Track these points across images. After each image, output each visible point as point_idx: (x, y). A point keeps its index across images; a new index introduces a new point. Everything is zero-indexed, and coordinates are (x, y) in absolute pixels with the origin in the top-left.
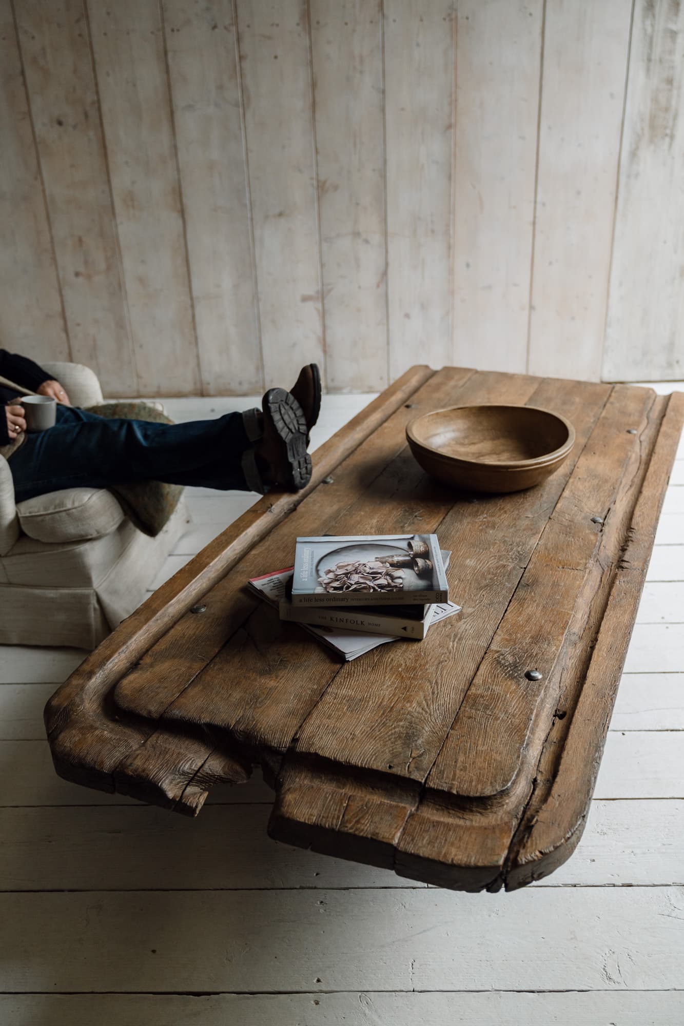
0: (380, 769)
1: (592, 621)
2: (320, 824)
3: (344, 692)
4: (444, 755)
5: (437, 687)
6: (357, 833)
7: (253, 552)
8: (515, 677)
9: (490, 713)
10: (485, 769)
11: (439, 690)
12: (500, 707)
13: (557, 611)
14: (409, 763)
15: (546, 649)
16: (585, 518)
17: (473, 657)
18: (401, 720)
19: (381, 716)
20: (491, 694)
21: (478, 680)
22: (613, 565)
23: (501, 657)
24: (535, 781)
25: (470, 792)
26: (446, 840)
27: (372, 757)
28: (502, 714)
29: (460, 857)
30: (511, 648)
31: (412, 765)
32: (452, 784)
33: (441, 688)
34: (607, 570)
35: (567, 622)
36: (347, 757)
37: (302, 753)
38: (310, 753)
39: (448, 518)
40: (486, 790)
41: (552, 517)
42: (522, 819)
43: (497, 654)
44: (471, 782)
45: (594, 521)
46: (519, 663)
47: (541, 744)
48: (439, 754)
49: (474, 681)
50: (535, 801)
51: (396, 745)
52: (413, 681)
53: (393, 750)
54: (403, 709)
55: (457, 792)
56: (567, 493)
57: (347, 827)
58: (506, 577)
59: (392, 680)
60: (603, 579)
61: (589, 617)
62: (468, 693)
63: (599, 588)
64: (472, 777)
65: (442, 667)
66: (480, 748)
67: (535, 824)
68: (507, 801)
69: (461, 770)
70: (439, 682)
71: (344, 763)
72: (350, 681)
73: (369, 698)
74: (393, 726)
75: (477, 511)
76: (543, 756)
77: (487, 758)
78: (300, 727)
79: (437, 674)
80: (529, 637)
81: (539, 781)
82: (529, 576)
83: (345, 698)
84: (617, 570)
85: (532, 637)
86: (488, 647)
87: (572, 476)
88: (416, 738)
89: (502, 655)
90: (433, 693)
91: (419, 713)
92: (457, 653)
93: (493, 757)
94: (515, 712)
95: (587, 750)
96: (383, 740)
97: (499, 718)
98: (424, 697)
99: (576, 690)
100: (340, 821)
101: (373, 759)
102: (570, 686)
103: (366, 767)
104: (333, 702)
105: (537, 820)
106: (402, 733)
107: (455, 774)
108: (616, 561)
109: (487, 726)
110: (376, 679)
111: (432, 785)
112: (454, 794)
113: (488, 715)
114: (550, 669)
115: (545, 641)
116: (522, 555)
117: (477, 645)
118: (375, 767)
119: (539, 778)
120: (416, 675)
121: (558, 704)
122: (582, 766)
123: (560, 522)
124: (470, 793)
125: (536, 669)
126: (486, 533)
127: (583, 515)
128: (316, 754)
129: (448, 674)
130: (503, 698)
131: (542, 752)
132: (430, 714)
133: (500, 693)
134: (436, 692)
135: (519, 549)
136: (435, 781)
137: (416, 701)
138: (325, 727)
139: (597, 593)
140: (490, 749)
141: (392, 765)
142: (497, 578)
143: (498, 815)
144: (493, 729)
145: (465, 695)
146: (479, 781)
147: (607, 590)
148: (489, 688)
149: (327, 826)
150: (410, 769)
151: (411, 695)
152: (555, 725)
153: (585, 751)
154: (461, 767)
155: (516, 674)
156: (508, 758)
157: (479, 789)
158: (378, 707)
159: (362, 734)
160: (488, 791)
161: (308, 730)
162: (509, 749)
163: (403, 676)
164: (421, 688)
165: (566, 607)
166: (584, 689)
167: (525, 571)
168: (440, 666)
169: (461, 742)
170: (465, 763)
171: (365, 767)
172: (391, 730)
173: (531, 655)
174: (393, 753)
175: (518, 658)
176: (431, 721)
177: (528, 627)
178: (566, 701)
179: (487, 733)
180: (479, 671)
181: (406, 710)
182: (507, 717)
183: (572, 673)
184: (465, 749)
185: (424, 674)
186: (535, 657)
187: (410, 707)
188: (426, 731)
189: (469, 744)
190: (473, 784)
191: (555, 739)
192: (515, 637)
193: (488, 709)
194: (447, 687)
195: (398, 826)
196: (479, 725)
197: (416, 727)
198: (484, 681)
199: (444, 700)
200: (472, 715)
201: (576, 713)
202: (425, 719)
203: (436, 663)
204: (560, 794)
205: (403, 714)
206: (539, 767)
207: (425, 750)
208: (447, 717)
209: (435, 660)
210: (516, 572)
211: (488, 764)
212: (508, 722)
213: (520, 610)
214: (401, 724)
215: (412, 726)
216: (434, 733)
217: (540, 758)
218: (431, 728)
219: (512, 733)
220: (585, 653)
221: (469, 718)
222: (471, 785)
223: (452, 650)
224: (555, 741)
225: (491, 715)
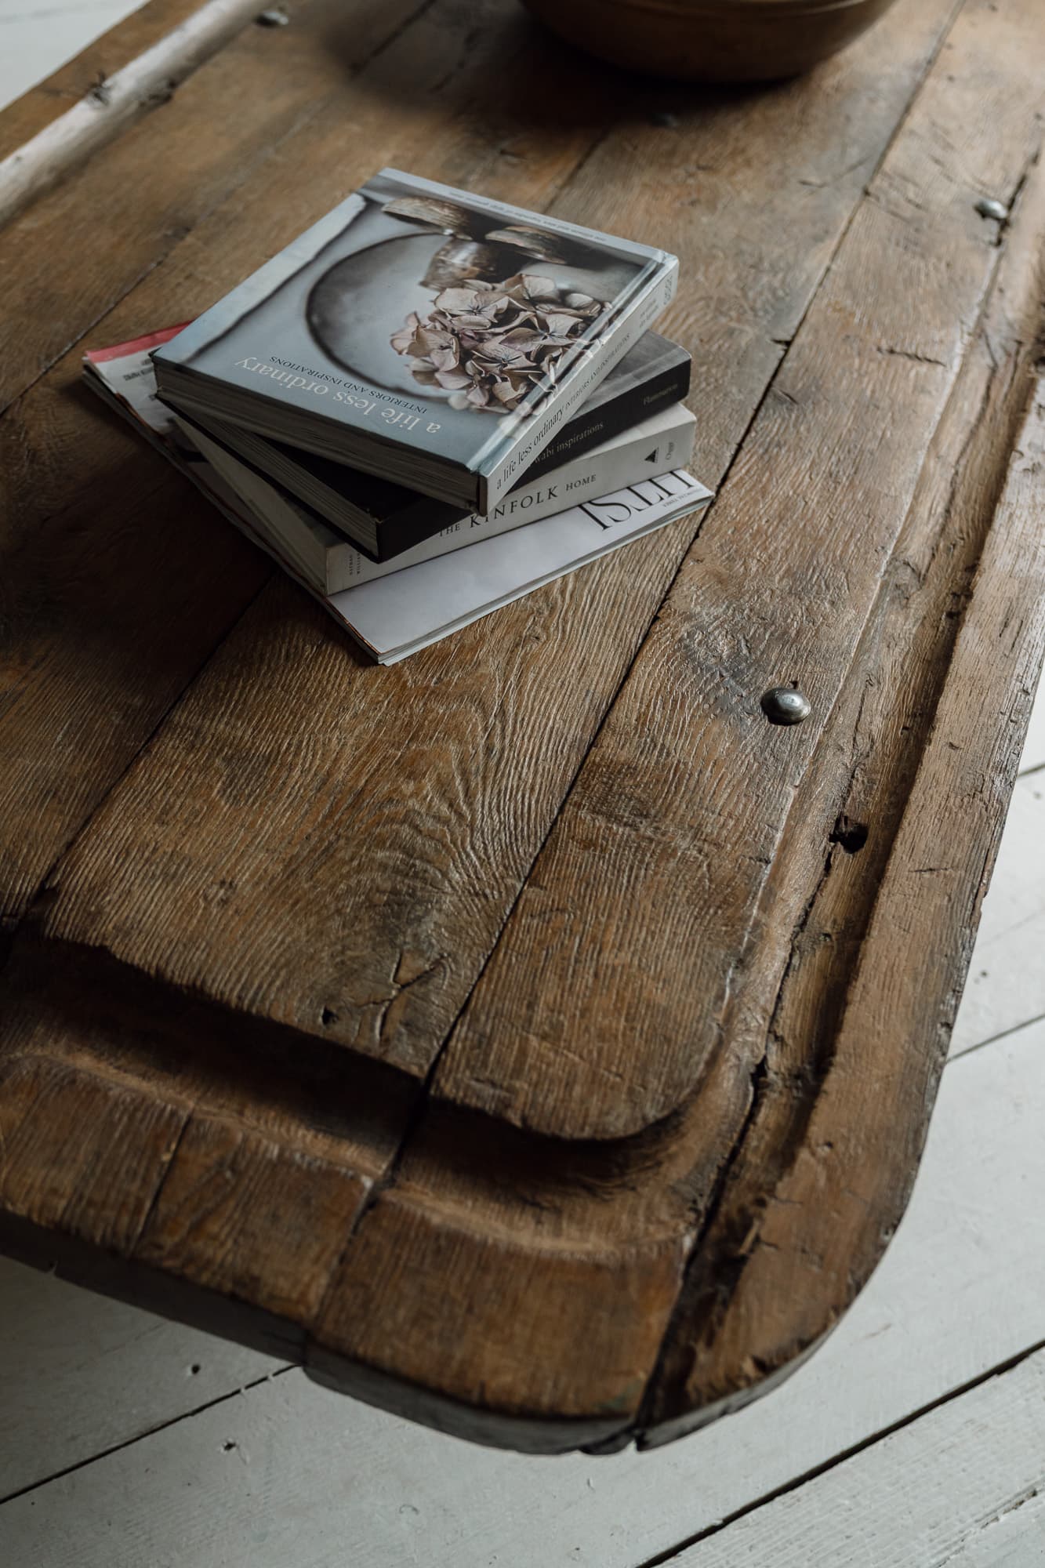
0: (295, 1020)
1: (957, 527)
2: (78, 1230)
3: (222, 726)
4: (499, 977)
5: (503, 730)
6: (190, 1271)
7: (26, 224)
8: (733, 710)
9: (649, 833)
10: (616, 1037)
11: (507, 741)
12: (681, 812)
13: (866, 494)
14: (387, 1004)
15: (826, 617)
16: (958, 200)
17: (618, 628)
18: (380, 843)
19: (323, 824)
20: (657, 762)
21: (625, 714)
22: (1023, 352)
23: (698, 637)
24: (761, 1069)
25: (564, 1122)
26: (470, 1309)
27: (278, 975)
28: (684, 836)
29: (507, 1379)
30: (728, 607)
31: (397, 1014)
32: (510, 1090)
33: (513, 734)
34: (1006, 366)
36: (199, 973)
37: (58, 941)
38: (83, 947)
39: (589, 169)
40: (611, 1118)
41: (871, 189)
42: (712, 1213)
43: (687, 626)
44: (569, 1086)
45: (984, 212)
46: (746, 659)
47: (788, 936)
48: (481, 975)
49: (613, 717)
50: (757, 1148)
51: (356, 933)
52: (433, 704)
53: (343, 952)
54: (390, 800)
55: (524, 1119)
56: (917, 120)
57: (160, 1247)
58: (734, 368)
60: (993, 394)
61: (948, 511)
62: (591, 758)
63: (980, 418)
64: (574, 1065)
65: (524, 658)
66: (608, 957)
67: (752, 1250)
68: (673, 1148)
69: (545, 1037)
70: (511, 709)
71: (185, 991)
72: (244, 688)
73: (296, 754)
74: (355, 863)
75: (671, 153)
76: (790, 981)
77: (628, 995)
78: (70, 845)
79: (505, 682)
80: (781, 572)
81: (771, 1076)
82: (797, 371)
83: (221, 750)
84: (1032, 369)
85: (792, 575)
86: (664, 600)
87: (935, 69)
88: (419, 910)
89: (701, 628)
90: (489, 750)
91: (438, 818)
92: (570, 613)
93: (645, 994)
94: (725, 832)
95: (921, 979)
96: (318, 912)
97: (675, 850)
98: (461, 762)
99: (900, 759)
100: (143, 1219)
101: (278, 983)
102: (885, 737)
103: (254, 1010)
104: (184, 760)
105: (757, 1240)
106: (378, 890)
107: (523, 1052)
108: (1032, 340)
109: (636, 878)
110: (324, 689)
111: (448, 1089)
112: (514, 1127)
113: (644, 838)
114: (835, 685)
115: (828, 587)
116: (783, 298)
118: (279, 1015)
119: (773, 1061)
120: (446, 680)
121: (845, 799)
122: (904, 1037)
123: (892, 207)
124: (561, 1129)
125: (795, 684)
126: (691, 222)
127: (954, 188)
128: (103, 951)
129: (540, 686)
130: (693, 783)
131: (789, 965)
132: (472, 826)
133: (685, 764)
134: (497, 746)
135: (776, 283)
136: (459, 1076)
137: (435, 777)
138: (147, 854)
139: (973, 434)
140: (640, 960)
141: (334, 1011)
142: (709, 370)
143: (640, 1196)
144: (653, 892)
145: (583, 763)
146: (594, 1080)
147: (1003, 431)
148: (654, 742)
149: (98, 1239)
150: (389, 1029)
151: (423, 754)
152: (834, 872)
153: (915, 980)
154: (546, 1028)
155: (735, 700)
156: (690, 1000)
157: (594, 1112)
158: (319, 790)
159: (257, 884)
160: (620, 1122)
161: (93, 860)
162: (695, 964)
163: (405, 683)
164: (455, 731)
166: (925, 761)
167: (786, 352)
168: (521, 652)
169: (554, 933)
170: (559, 1013)
171: (249, 1012)
172: (348, 876)
173: (785, 633)
174: (343, 962)
175: (747, 641)
176: (473, 848)
177: (783, 538)
178: (868, 791)
179: (635, 904)
180: (631, 681)
181: (400, 808)
182: (700, 851)
183: (893, 694)
184: (563, 958)
185: (469, 681)
186: (794, 641)
187: (415, 794)
188: (453, 887)
189: (577, 940)
190: (574, 1094)
191: (829, 924)
192: (742, 569)
193: (646, 817)
194: (532, 731)
195: (323, 1251)
196: (613, 874)
197: (426, 871)
198: (642, 719)
199: (520, 778)
200: (597, 838)
201: (898, 845)
202: (454, 842)
203: (507, 644)
204: (832, 1140)
205: (391, 820)
206: (777, 1021)
207: (442, 957)
208: (523, 837)
209: (507, 633)
210: (762, 355)
211: (627, 1020)
212: (700, 866)
213: (764, 480)
214: (380, 855)
215: (414, 865)
216: (477, 894)
217: (781, 989)
218: (469, 876)
219: (709, 908)
220: (932, 632)
221: (586, 848)
222: (570, 1095)
223: (559, 601)
224: (828, 930)
225: (651, 840)
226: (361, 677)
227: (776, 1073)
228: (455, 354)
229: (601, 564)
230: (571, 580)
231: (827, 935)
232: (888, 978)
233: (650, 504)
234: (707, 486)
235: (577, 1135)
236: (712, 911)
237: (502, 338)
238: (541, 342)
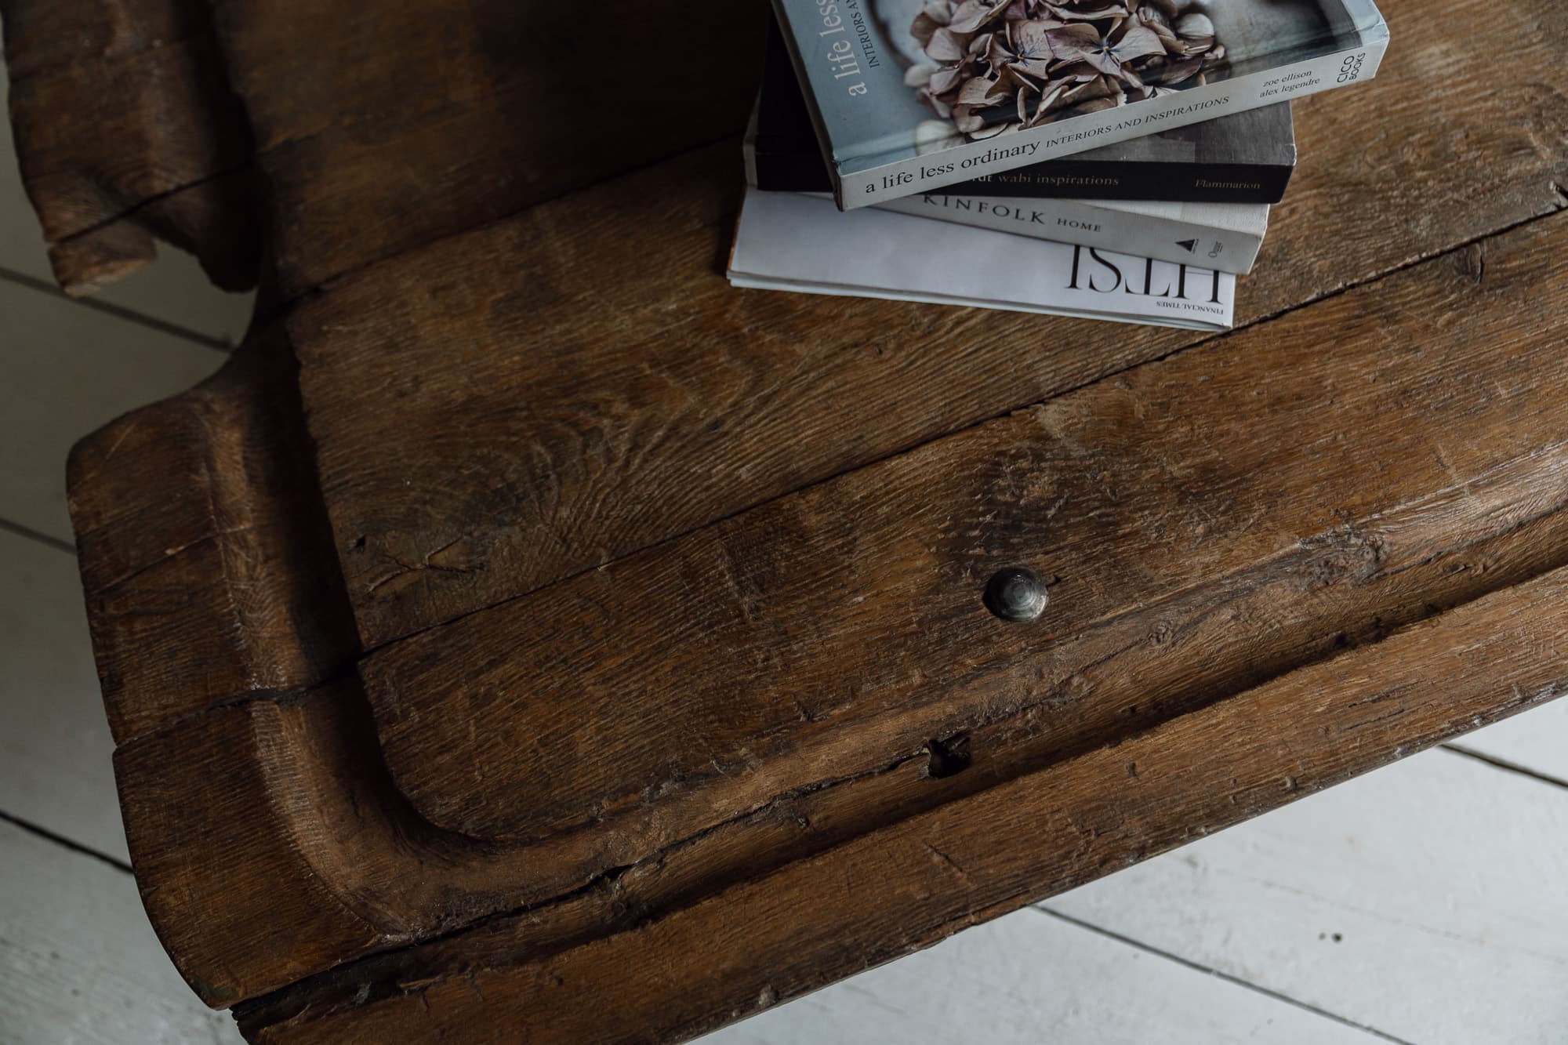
3: (559, 244)
4: (499, 621)
5: (749, 416)
8: (961, 560)
9: (747, 607)
10: (517, 745)
12: (796, 611)
13: (1420, 442)
14: (405, 569)
15: (1180, 539)
17: (968, 396)
18: (548, 437)
19: (529, 387)
20: (831, 551)
21: (856, 487)
23: (1025, 463)
24: (615, 873)
27: (367, 482)
28: (771, 635)
30: (1092, 456)
31: (402, 583)
32: (405, 712)
33: (751, 426)
35: (1393, 500)
36: (327, 436)
43: (1027, 444)
44: (445, 749)
46: (1044, 519)
47: (778, 791)
48: (491, 607)
50: (533, 925)
51: (451, 496)
52: (723, 348)
53: (425, 503)
54: (596, 407)
55: (388, 742)
58: (1462, 195)
59: (692, 301)
61: (1519, 526)
64: (466, 737)
65: (844, 363)
66: (588, 680)
69: (474, 697)
70: (778, 402)
71: (307, 442)
72: (610, 222)
73: (578, 312)
74: (514, 439)
77: (565, 722)
78: (365, 265)
79: (803, 373)
80: (1201, 461)
81: (619, 883)
82: (1537, 244)
83: (535, 265)
85: (1206, 471)
86: (1042, 401)
88: (510, 517)
89: (1039, 458)
90: (717, 424)
91: (609, 452)
92: (939, 350)
93: (577, 734)
94: (807, 662)
96: (447, 457)
97: (747, 640)
98: (682, 418)
100: (118, 580)
101: (359, 489)
102: (1105, 701)
103: (325, 496)
104: (505, 253)
106: (502, 475)
107: (447, 692)
109: (692, 635)
110: (664, 268)
111: (370, 671)
112: (378, 740)
113: (738, 607)
114: (1091, 616)
115: (1226, 512)
117: (1029, 367)
118: (333, 514)
119: (633, 876)
120: (760, 334)
121: (989, 723)
122: (725, 966)
124: (400, 774)
125: (1057, 582)
129: (827, 399)
130: (837, 595)
131: (749, 815)
132: (625, 480)
133: (853, 573)
134: (726, 428)
136: (388, 669)
137: (649, 414)
140: (607, 704)
141: (369, 542)
143: (420, 871)
144: (687, 658)
145: (773, 499)
146: (465, 762)
148: (851, 530)
150: (382, 591)
151: (663, 387)
152: (890, 776)
153: (800, 933)
154: (482, 691)
155: (980, 552)
156: (601, 771)
157: (436, 784)
158: (558, 356)
159: (435, 398)
160: (440, 810)
161: (365, 288)
162: (642, 747)
163: (726, 311)
164: (711, 386)
165: (1472, 446)
168: (850, 355)
169: (577, 622)
170: (504, 688)
171: (322, 494)
172: (498, 445)
173: (1117, 524)
174: (416, 511)
175: (1066, 503)
176: (604, 500)
177: (1252, 425)
178: (1021, 733)
179: (661, 656)
180: (904, 459)
181: (593, 420)
182: (766, 659)
183: (1175, 667)
184: (557, 649)
185: (775, 350)
186: (1112, 540)
187: (618, 418)
188: (554, 518)
189: (586, 644)
190: (439, 758)
191: (821, 815)
192: (1161, 427)
193: (762, 591)
194: (769, 436)
195: (172, 706)
196: (676, 616)
197: (549, 489)
198: (871, 499)
199: (710, 470)
200: (701, 575)
201: (947, 810)
202: (596, 483)
203: (846, 339)
204: (565, 981)
205: (575, 425)
206: (678, 850)
207: (481, 567)
208: (653, 523)
209: (862, 328)
210: (1519, 198)
211: (539, 741)
212: (749, 672)
213: (1317, 348)
214: (538, 448)
215: (547, 477)
216: (564, 540)
217: (715, 828)
218: (575, 520)
219: (713, 713)
220: (1301, 640)
221: (684, 575)
222: (435, 757)
223: (942, 332)
224: (815, 818)
225: (741, 614)
226: (704, 278)
227: (622, 887)
228: (987, 16)
229: (1028, 321)
230: (981, 316)
231: (808, 822)
232: (779, 908)
233: (1147, 291)
234: (1235, 314)
235: (405, 791)
236: (712, 717)
237: (1057, 25)
238: (1089, 55)
